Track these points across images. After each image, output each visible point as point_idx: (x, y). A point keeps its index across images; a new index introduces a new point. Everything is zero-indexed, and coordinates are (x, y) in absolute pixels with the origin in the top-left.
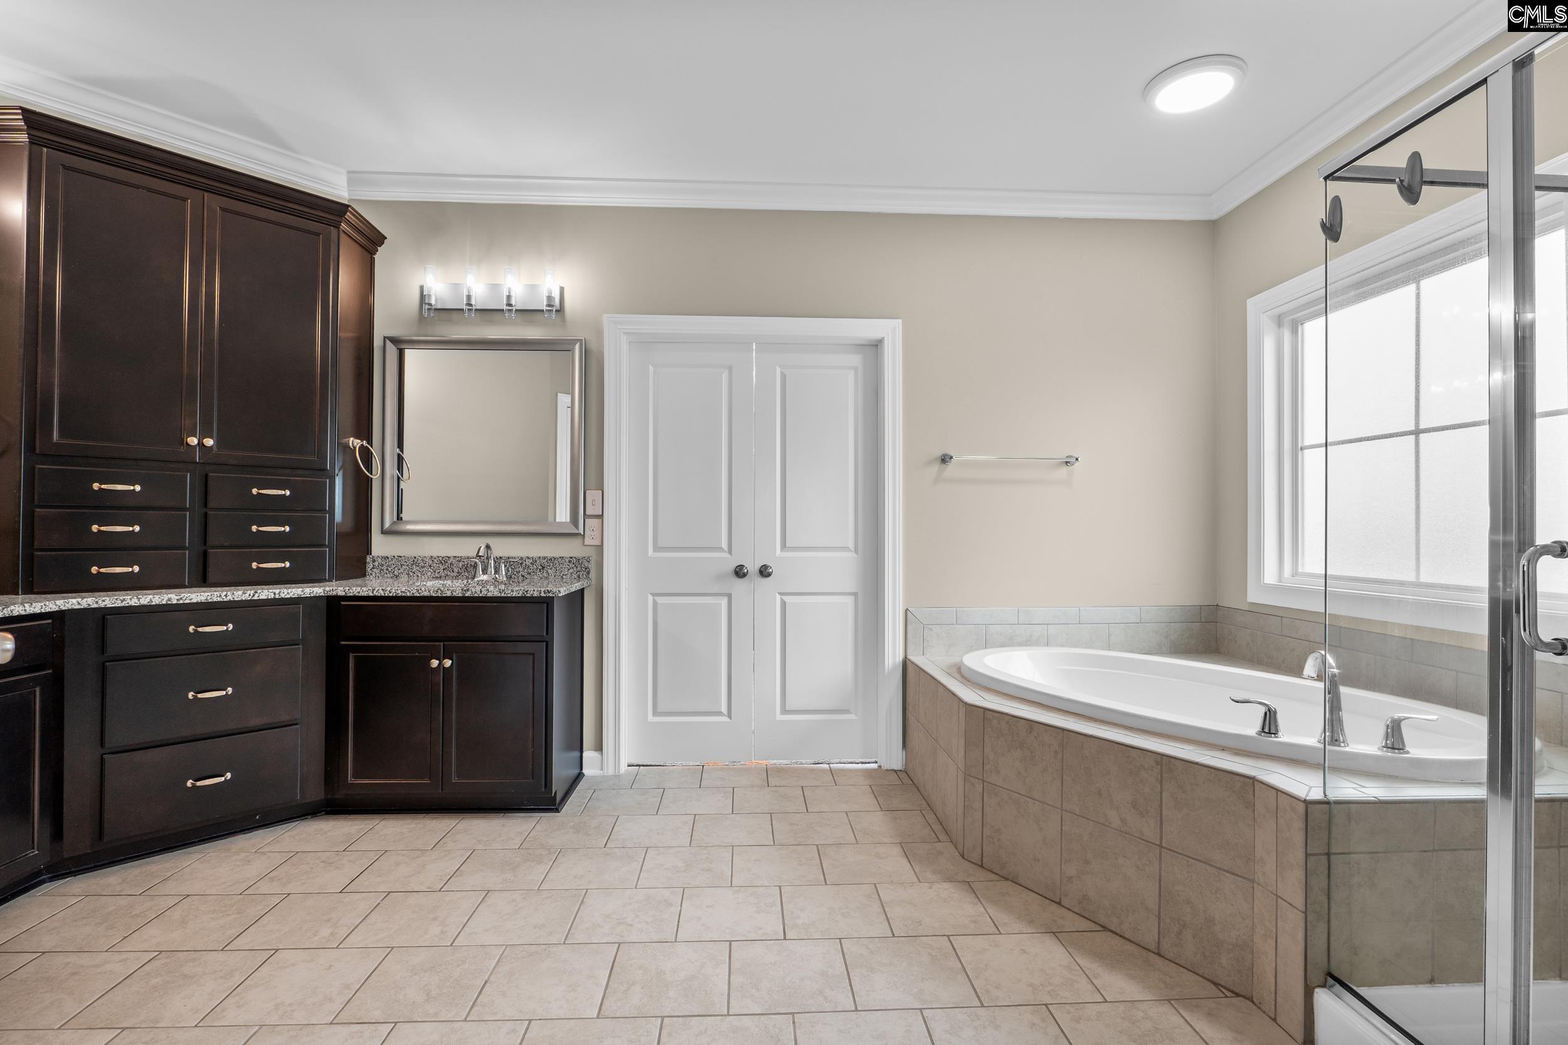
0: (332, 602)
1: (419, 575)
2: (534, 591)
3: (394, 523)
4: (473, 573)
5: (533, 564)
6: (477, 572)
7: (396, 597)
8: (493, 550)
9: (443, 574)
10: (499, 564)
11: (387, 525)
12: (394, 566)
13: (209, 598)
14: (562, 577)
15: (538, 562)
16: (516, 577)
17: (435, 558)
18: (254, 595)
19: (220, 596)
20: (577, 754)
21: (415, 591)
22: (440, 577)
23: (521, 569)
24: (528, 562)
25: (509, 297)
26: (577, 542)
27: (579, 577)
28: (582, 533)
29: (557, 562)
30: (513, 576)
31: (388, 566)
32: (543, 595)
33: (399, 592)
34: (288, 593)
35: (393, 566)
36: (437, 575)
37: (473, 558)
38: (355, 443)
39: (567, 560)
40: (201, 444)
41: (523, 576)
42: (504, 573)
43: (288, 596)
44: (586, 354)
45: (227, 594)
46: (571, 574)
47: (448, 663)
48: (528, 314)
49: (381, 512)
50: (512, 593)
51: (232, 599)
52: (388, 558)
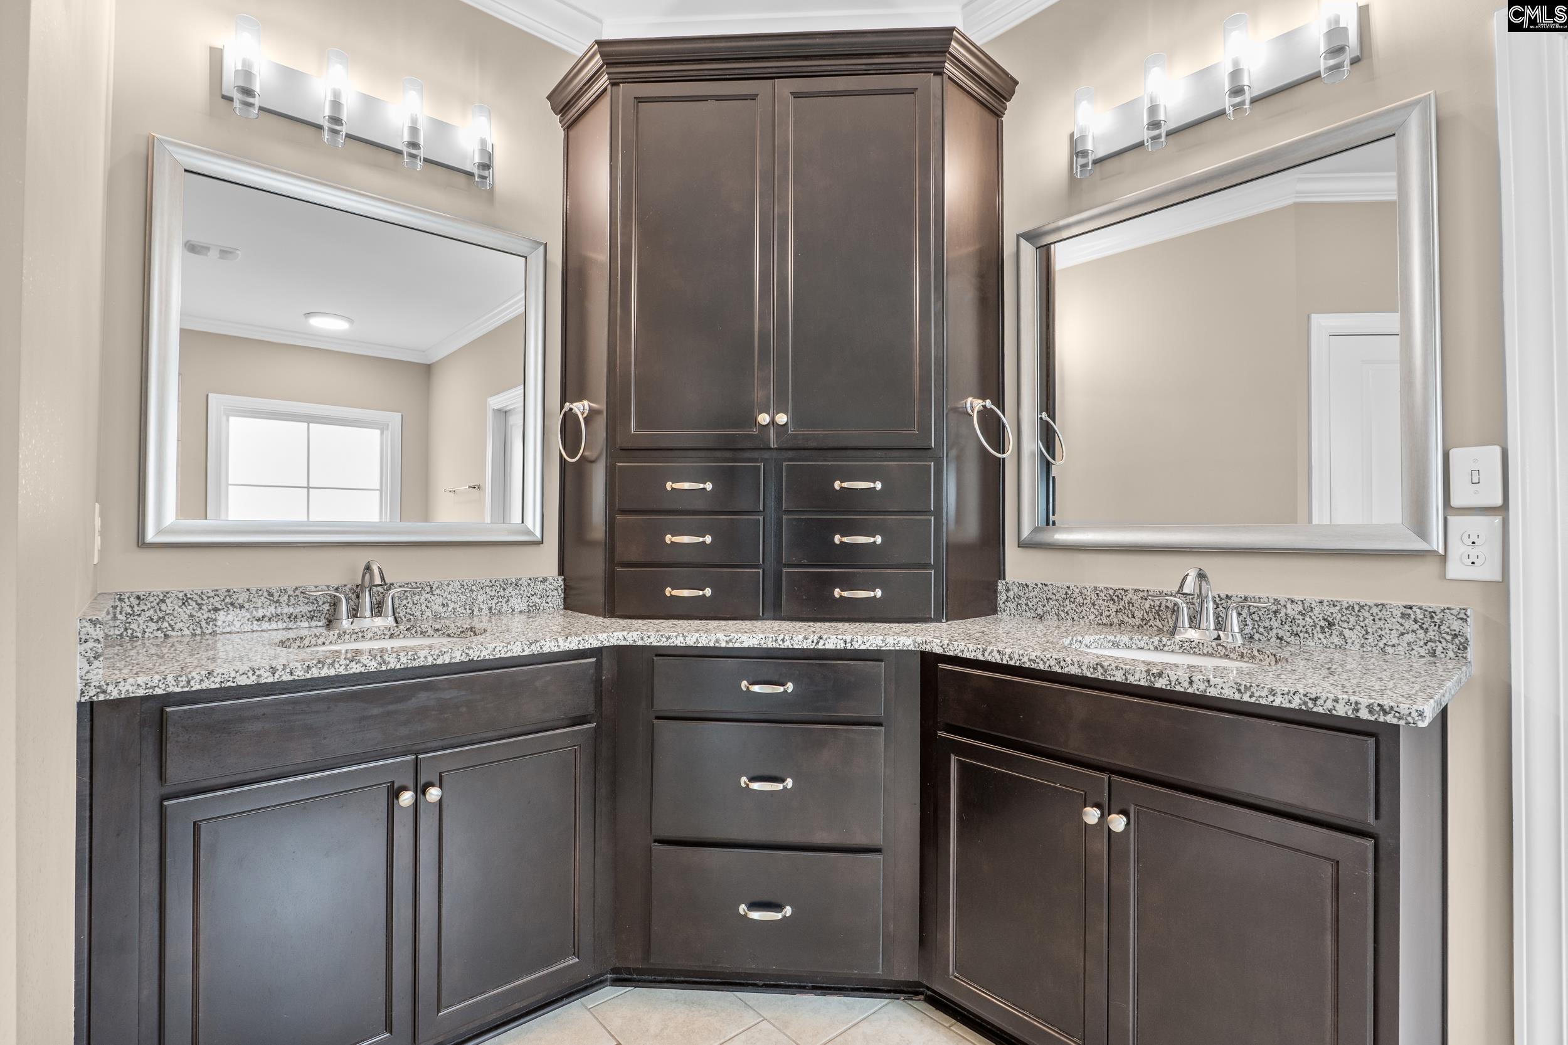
1: (1076, 618)
2: (1336, 700)
3: (1036, 530)
4: (1171, 623)
5: (1303, 614)
6: (1180, 624)
7: (1020, 668)
8: (1210, 580)
9: (1115, 620)
10: (1226, 609)
11: (1027, 532)
13: (762, 642)
14: (1383, 649)
15: (1317, 611)
16: (1264, 639)
17: (1101, 591)
18: (818, 643)
19: (776, 640)
21: (1053, 663)
22: (1111, 625)
23: (1275, 624)
24: (1292, 611)
26: (1426, 570)
27: (1433, 653)
28: (1441, 551)
29: (1367, 615)
30: (1257, 636)
31: (1028, 599)
32: (1364, 714)
33: (1025, 659)
34: (864, 642)
35: (1036, 600)
36: (1105, 621)
37: (1171, 595)
38: (975, 405)
39: (1397, 613)
40: (773, 421)
41: (1281, 639)
42: (1236, 629)
43: (863, 647)
45: (784, 638)
46: (1409, 644)
47: (1118, 820)
50: (1271, 698)
51: (790, 647)
52: (1028, 586)
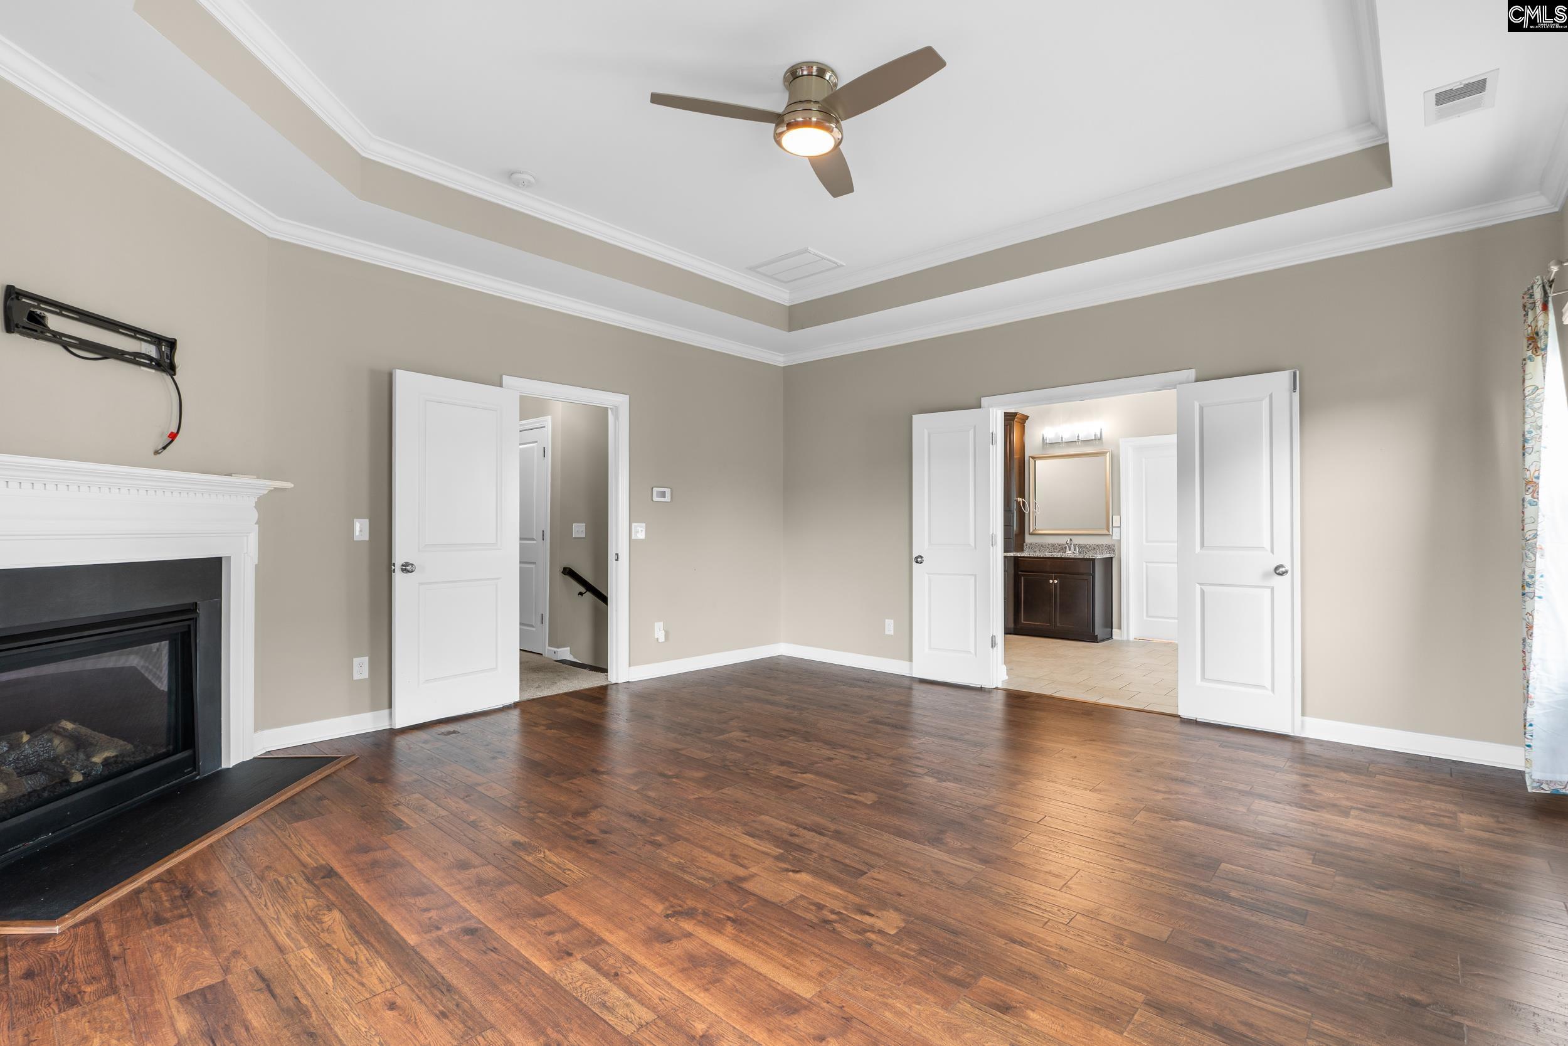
0: (1016, 558)
1: (1044, 550)
3: (1033, 530)
4: (1065, 551)
5: (1090, 547)
6: (1067, 550)
8: (1072, 540)
9: (1053, 550)
10: (1076, 547)
11: (1031, 531)
12: (1033, 547)
15: (1092, 546)
17: (1050, 544)
20: (1110, 630)
23: (1085, 549)
24: (1088, 546)
25: (1078, 436)
26: (1110, 538)
27: (1111, 552)
28: (1111, 535)
29: (1098, 546)
30: (1081, 552)
36: (1051, 551)
37: (1065, 544)
38: (1020, 499)
39: (1106, 546)
42: (1077, 551)
44: (1112, 457)
46: (1108, 550)
47: (1056, 581)
48: (1086, 442)
49: (1030, 526)
52: (1032, 544)
